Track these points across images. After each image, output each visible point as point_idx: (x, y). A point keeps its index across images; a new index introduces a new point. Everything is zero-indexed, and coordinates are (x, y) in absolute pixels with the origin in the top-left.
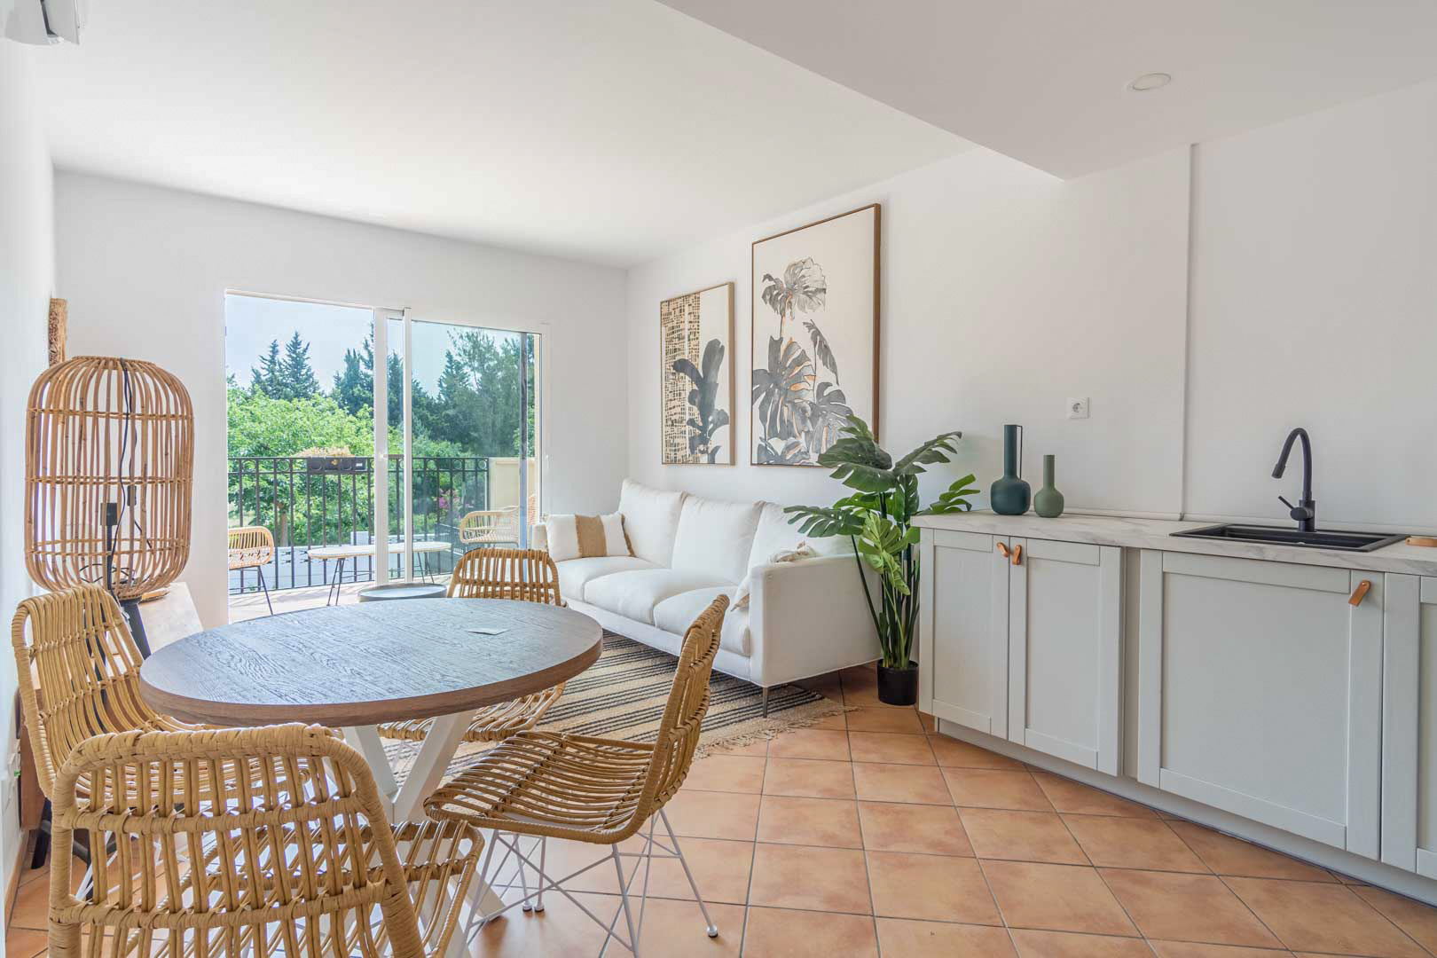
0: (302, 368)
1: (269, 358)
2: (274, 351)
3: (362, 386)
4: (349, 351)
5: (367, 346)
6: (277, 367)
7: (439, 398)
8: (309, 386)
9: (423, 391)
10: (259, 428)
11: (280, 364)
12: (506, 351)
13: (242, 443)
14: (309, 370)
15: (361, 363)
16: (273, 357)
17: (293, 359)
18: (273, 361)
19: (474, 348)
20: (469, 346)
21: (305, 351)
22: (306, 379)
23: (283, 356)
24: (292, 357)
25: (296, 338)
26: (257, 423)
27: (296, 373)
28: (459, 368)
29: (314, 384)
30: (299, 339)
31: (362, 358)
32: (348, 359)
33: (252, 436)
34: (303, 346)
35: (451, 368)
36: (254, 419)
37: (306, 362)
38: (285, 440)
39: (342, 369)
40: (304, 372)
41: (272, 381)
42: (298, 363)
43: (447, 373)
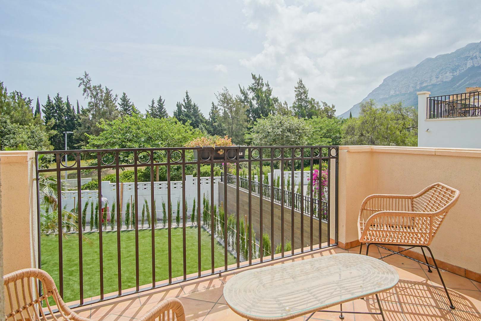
0: (163, 109)
1: (151, 105)
2: (153, 103)
3: (183, 115)
4: (178, 103)
5: (184, 100)
6: (154, 109)
7: (209, 119)
8: (165, 115)
9: (204, 117)
10: (149, 130)
11: (155, 108)
12: (236, 101)
13: (142, 136)
14: (165, 109)
15: (182, 107)
16: (153, 105)
17: (159, 106)
18: (153, 107)
19: (224, 99)
20: (222, 98)
21: (163, 102)
22: (164, 113)
23: (156, 105)
24: (159, 105)
25: (160, 98)
26: (148, 128)
27: (160, 111)
28: (216, 108)
29: (167, 114)
30: (161, 98)
31: (182, 105)
32: (177, 106)
33: (146, 133)
34: (163, 101)
35: (213, 108)
36: (146, 126)
37: (164, 106)
38: (158, 135)
39: (176, 108)
40: (163, 110)
41: (152, 114)
42: (161, 106)
43: (212, 110)
